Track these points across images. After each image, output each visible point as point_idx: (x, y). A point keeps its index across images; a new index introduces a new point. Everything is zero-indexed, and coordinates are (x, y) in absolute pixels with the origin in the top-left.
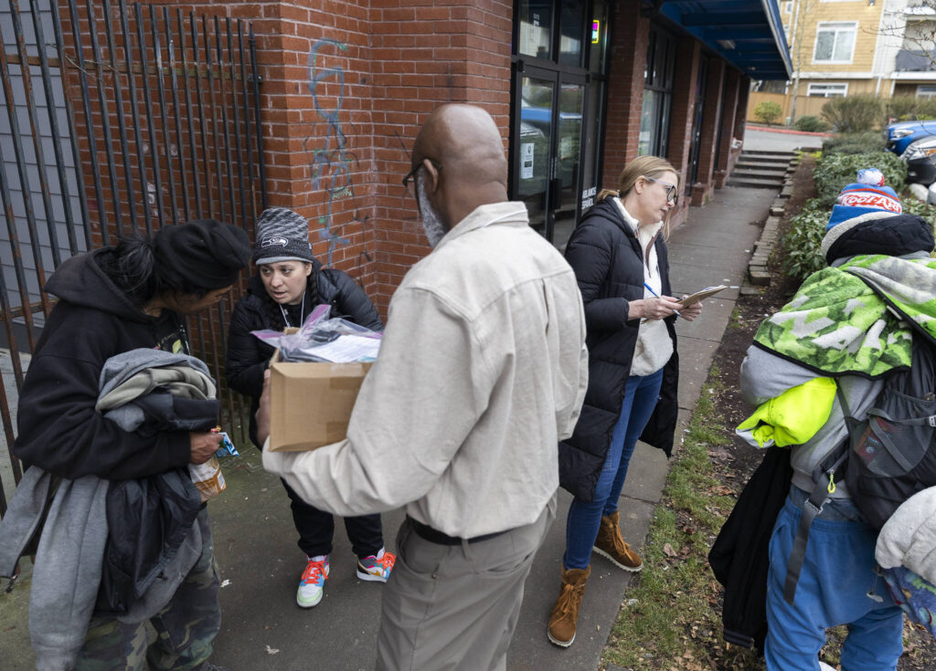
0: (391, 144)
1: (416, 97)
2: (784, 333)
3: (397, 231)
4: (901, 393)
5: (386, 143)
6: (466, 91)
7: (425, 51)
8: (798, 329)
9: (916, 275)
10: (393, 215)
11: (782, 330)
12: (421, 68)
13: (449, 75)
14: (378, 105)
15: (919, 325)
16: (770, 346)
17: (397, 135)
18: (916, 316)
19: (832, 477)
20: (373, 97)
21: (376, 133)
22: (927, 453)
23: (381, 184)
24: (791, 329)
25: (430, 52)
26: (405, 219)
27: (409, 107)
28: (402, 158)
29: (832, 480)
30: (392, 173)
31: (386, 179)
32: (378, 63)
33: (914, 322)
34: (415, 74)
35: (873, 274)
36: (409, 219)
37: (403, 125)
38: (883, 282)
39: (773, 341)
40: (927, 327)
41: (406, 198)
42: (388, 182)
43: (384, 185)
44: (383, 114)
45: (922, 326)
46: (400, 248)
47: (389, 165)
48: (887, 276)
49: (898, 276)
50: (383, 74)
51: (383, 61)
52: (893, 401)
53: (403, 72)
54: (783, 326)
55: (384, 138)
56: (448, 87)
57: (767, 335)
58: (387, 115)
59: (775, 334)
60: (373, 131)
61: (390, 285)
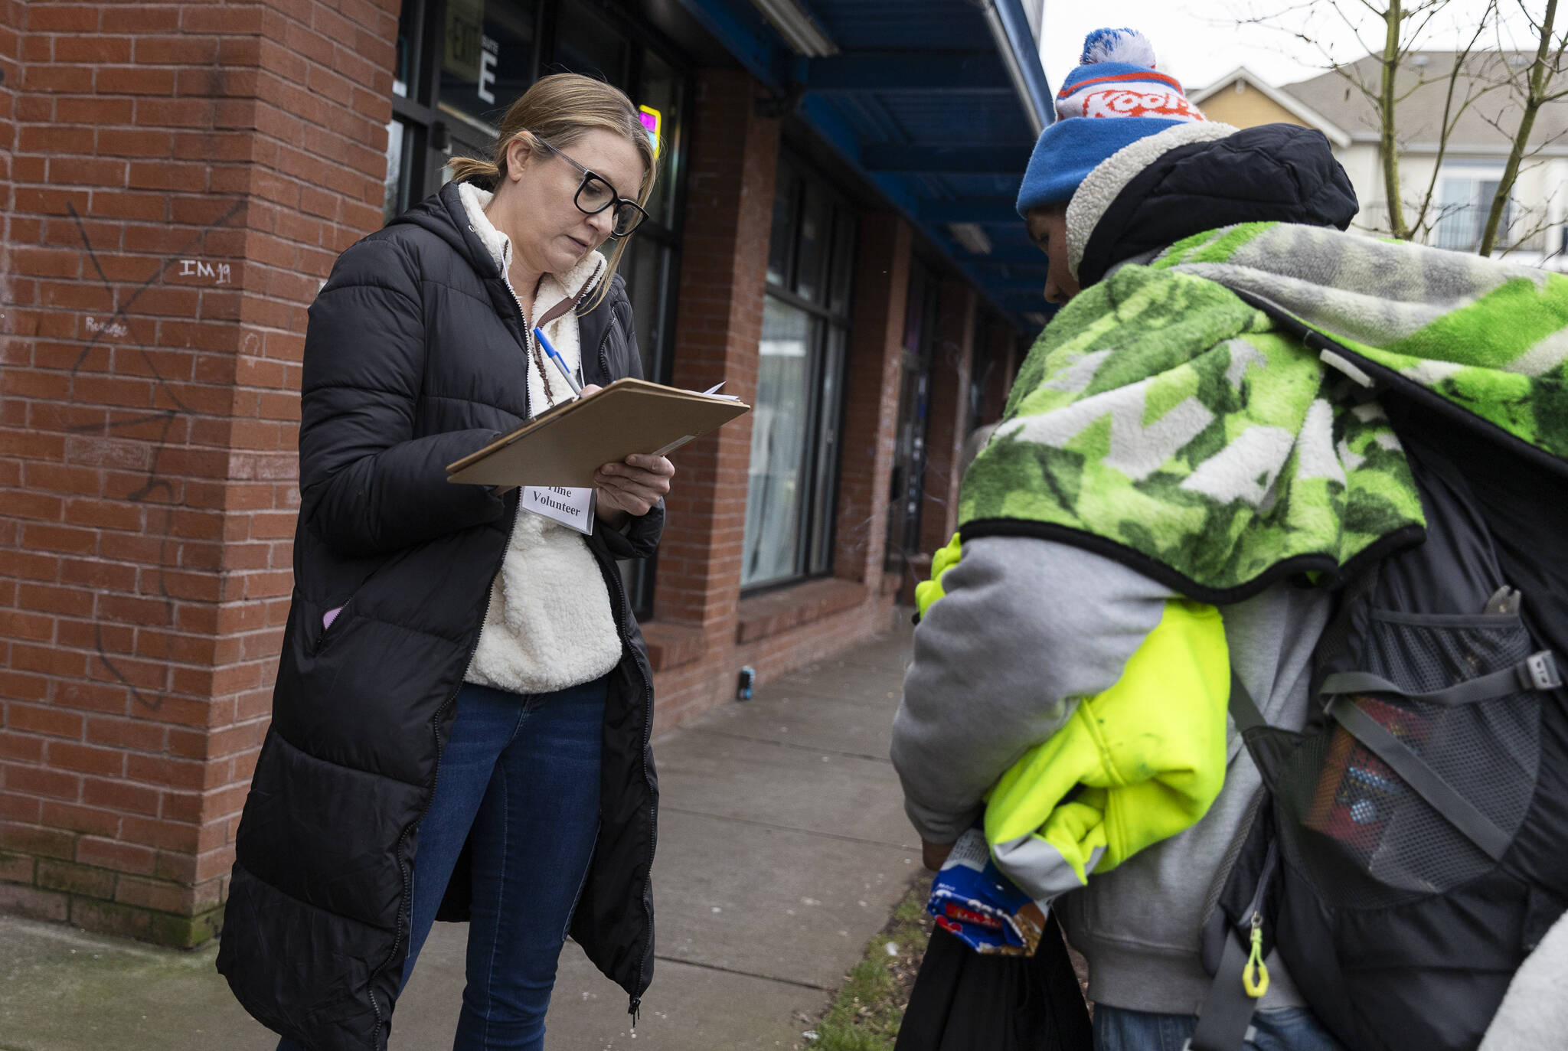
0: (58, 237)
1: (129, 122)
2: (1087, 467)
3: (49, 463)
4: (1404, 614)
5: (44, 234)
6: (252, 108)
7: (161, 13)
8: (1127, 454)
9: (1374, 259)
10: (42, 419)
11: (1077, 460)
12: (146, 52)
13: (217, 68)
14: (31, 140)
15: (1431, 390)
16: (1064, 519)
17: (74, 214)
18: (1414, 367)
19: (1256, 936)
20: (21, 119)
21: (19, 208)
22: (1540, 783)
23: (17, 339)
24: (1103, 452)
25: (174, 13)
26: (72, 429)
27: (111, 145)
28: (80, 271)
29: (1256, 948)
30: (49, 310)
31: (32, 324)
32: (42, 38)
33: (1415, 383)
34: (131, 66)
35: (1250, 274)
36: (82, 429)
37: (90, 190)
38: (1286, 293)
39: (1066, 502)
40: (1455, 393)
41: (80, 374)
42: (37, 334)
43: (28, 340)
44: (41, 161)
45: (1440, 390)
46: (51, 509)
47: (44, 289)
48: (1290, 273)
49: (1323, 271)
50: (52, 64)
51: (53, 35)
52: (1390, 642)
53: (101, 61)
54: (1076, 447)
55: (38, 222)
56: (209, 96)
57: (1037, 482)
58: (53, 163)
59: (1063, 474)
60: (13, 202)
61: (15, 610)
